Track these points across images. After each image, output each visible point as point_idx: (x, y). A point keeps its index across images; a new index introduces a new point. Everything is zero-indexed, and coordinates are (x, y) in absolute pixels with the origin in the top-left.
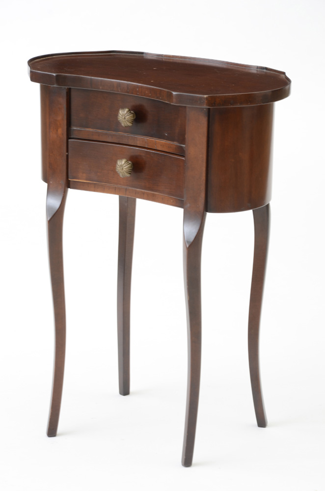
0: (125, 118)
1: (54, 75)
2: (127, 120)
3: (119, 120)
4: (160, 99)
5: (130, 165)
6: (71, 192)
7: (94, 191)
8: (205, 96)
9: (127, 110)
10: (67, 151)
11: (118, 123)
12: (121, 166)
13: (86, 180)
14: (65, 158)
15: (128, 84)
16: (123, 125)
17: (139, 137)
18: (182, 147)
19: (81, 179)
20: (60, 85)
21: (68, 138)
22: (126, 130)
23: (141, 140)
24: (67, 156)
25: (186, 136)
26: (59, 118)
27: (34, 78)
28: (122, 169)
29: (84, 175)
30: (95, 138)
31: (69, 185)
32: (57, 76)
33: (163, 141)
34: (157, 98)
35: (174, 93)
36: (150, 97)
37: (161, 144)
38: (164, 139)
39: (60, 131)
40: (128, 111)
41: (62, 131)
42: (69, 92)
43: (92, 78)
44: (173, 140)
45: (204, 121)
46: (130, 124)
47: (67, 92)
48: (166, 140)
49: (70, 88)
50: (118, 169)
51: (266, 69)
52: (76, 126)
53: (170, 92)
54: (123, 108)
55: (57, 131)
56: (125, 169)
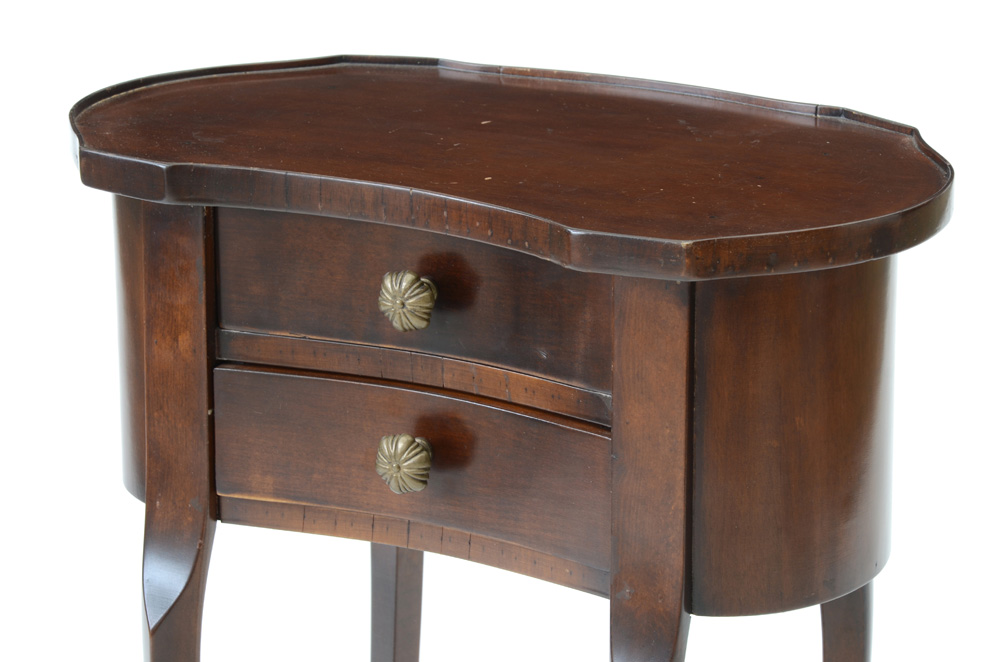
0: (403, 305)
1: (163, 166)
2: (413, 312)
3: (383, 308)
4: (524, 248)
5: (424, 454)
6: (225, 534)
7: (303, 530)
8: (684, 243)
9: (409, 277)
10: (211, 405)
11: (379, 317)
12: (395, 456)
13: (276, 494)
14: (205, 425)
15: (412, 197)
16: (397, 324)
17: (449, 359)
18: (598, 398)
19: (257, 493)
20: (183, 200)
21: (213, 362)
22: (407, 337)
23: (457, 369)
24: (212, 419)
25: (614, 366)
26: (182, 300)
27: (94, 173)
28: (399, 467)
29: (269, 479)
30: (301, 361)
31: (217, 511)
32: (171, 170)
33: (534, 377)
34: (512, 245)
35: (574, 232)
36: (488, 239)
37: (525, 384)
38: (535, 368)
39: (185, 341)
40: (413, 283)
41: (191, 342)
42: (212, 218)
43: (291, 174)
44: (568, 374)
45: (676, 318)
46: (422, 324)
47: (206, 219)
48: (545, 372)
49: (215, 208)
50: (384, 467)
51: (848, 113)
52: (239, 324)
53: (562, 229)
54: (396, 270)
55: (176, 339)
56: (409, 467)
